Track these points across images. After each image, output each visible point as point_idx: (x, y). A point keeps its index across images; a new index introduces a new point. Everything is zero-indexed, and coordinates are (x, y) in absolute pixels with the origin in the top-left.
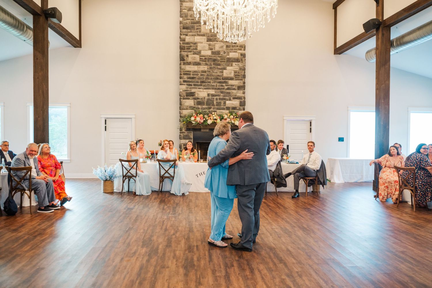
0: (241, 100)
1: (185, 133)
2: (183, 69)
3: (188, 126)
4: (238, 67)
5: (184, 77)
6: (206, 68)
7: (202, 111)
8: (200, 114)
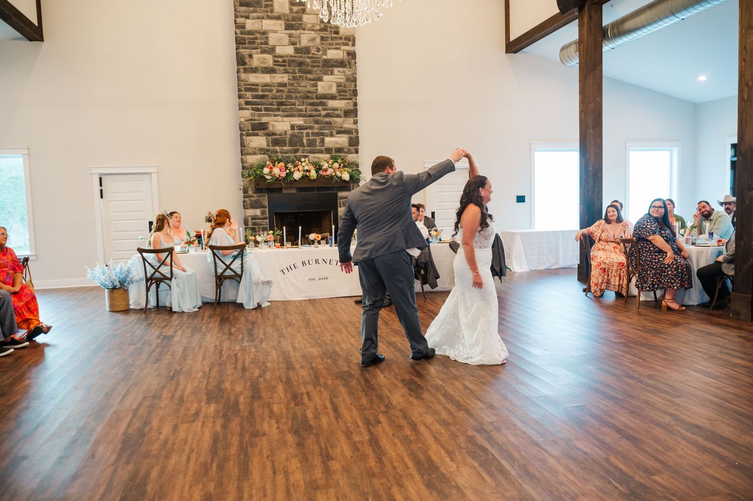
0: (351, 135)
1: (253, 197)
2: (242, 81)
3: (257, 184)
4: (344, 76)
5: (246, 95)
6: (285, 78)
7: (283, 157)
8: (280, 161)
